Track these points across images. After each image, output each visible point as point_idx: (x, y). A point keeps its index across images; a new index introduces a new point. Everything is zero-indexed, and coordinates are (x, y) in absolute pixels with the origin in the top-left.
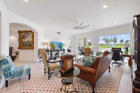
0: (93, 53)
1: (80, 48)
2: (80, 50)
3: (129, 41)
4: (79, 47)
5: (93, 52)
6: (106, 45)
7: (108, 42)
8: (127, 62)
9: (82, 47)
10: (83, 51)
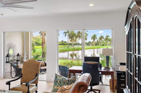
0: (44, 68)
1: (11, 58)
2: (12, 65)
3: (103, 38)
4: (8, 56)
5: (46, 65)
6: (71, 44)
7: (74, 38)
8: (109, 84)
9: (18, 55)
10: (21, 66)
